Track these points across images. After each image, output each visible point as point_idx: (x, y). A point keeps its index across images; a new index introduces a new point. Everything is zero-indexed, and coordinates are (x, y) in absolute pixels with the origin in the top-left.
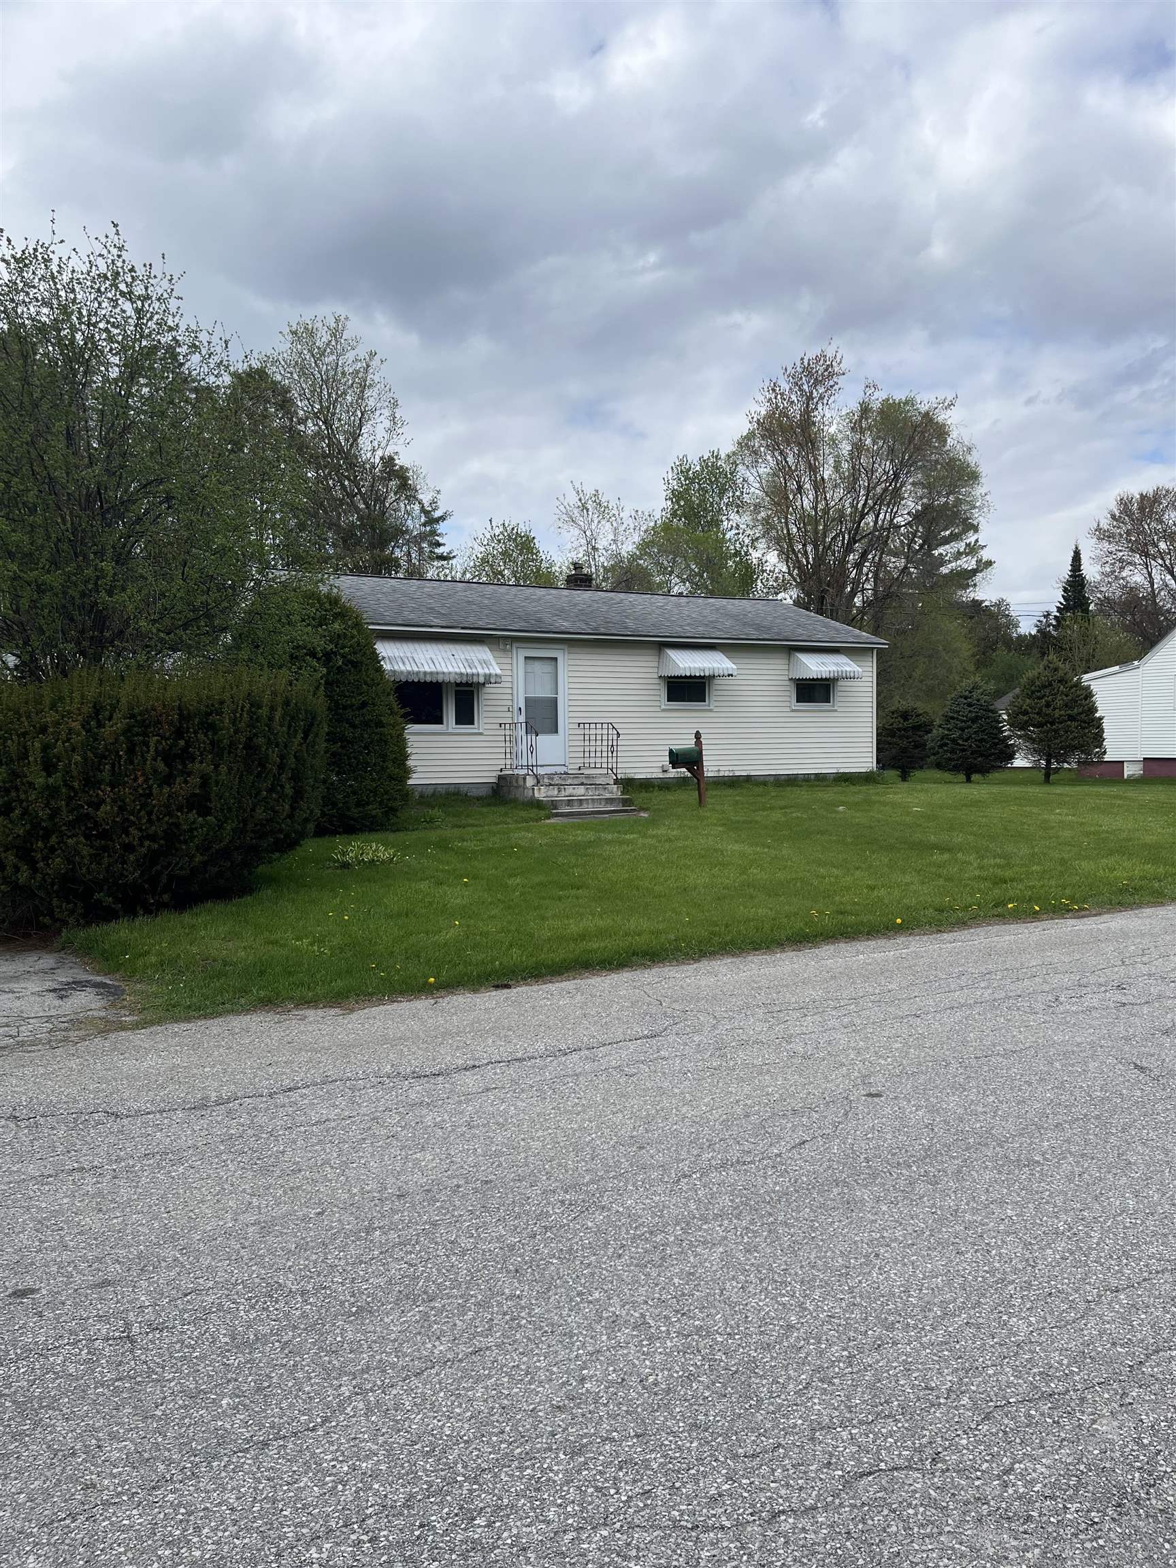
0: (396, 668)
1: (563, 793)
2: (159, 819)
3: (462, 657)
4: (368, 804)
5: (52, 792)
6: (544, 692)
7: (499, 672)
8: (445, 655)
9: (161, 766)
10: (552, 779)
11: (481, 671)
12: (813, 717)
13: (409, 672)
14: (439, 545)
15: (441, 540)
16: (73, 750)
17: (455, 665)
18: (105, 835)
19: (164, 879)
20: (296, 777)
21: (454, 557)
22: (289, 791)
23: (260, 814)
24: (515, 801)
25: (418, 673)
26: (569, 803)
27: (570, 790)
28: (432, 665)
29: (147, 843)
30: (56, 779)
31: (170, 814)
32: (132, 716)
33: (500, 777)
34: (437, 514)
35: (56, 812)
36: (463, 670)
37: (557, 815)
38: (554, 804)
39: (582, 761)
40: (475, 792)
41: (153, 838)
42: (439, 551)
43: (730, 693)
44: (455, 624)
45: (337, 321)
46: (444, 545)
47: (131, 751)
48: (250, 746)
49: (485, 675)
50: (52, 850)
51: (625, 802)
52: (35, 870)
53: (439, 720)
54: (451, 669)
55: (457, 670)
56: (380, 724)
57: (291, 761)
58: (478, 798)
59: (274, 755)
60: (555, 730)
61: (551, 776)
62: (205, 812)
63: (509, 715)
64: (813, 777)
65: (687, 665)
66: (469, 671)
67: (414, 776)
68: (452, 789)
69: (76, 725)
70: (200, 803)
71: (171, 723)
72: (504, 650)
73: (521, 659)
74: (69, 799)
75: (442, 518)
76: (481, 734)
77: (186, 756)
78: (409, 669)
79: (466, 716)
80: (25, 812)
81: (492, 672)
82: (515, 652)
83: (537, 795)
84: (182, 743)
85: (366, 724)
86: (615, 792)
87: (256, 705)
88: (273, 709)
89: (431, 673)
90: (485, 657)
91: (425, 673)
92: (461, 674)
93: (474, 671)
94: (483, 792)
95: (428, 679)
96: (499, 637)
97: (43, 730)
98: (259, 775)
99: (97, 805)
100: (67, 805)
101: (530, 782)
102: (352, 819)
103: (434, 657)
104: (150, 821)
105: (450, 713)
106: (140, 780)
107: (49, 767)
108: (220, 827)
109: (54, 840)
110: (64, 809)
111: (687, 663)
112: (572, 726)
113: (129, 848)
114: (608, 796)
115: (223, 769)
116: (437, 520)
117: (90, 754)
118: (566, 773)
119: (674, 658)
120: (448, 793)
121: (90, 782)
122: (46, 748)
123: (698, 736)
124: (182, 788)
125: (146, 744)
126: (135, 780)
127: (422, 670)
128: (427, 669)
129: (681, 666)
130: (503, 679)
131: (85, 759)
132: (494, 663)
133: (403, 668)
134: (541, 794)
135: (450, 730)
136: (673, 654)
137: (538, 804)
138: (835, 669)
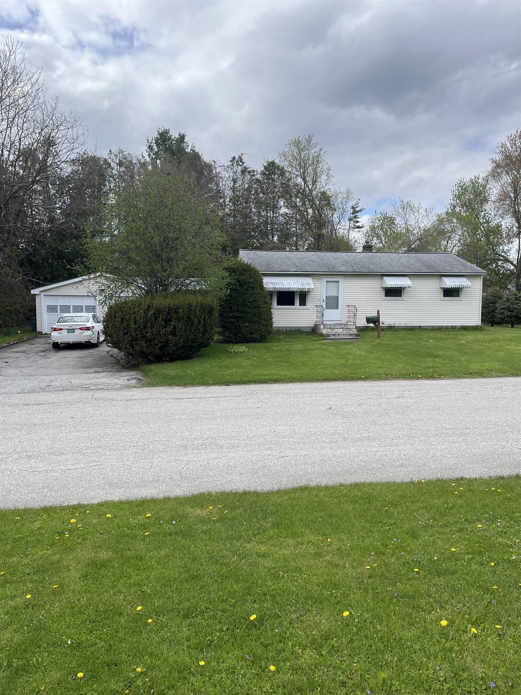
0: (276, 286)
1: (333, 331)
2: (163, 337)
3: (301, 282)
4: (254, 333)
5: (136, 329)
6: (334, 294)
7: (313, 287)
8: (294, 282)
9: (163, 323)
10: (331, 326)
11: (306, 287)
12: (451, 302)
13: (280, 288)
14: (357, 222)
15: (359, 220)
16: (141, 318)
17: (297, 285)
18: (150, 341)
19: (166, 354)
20: (204, 326)
21: (364, 227)
22: (201, 330)
23: (192, 336)
24: (318, 333)
25: (283, 288)
26: (334, 335)
27: (336, 330)
28: (289, 286)
29: (160, 344)
30: (137, 326)
31: (166, 336)
32: (156, 309)
33: (315, 325)
34: (357, 209)
35: (137, 335)
36: (300, 287)
37: (329, 339)
38: (328, 335)
39: (347, 319)
40: (305, 330)
41: (161, 342)
42: (357, 224)
43: (412, 293)
44: (299, 270)
45: (309, 137)
46: (360, 222)
47: (155, 319)
48: (188, 318)
49: (308, 289)
50: (138, 344)
51: (357, 335)
52: (134, 349)
53: (293, 304)
54: (295, 287)
55: (298, 287)
56: (260, 307)
57: (202, 322)
58: (306, 332)
59: (196, 320)
60: (338, 308)
61: (330, 325)
62: (175, 335)
63: (320, 302)
64: (450, 327)
65: (390, 283)
66: (302, 287)
67: (276, 324)
68: (297, 329)
69: (142, 312)
70: (173, 333)
71: (166, 311)
72: (318, 279)
73: (325, 282)
74: (140, 331)
75: (360, 211)
76: (309, 309)
77: (170, 320)
78: (280, 287)
79: (303, 302)
80: (131, 334)
81: (311, 287)
82: (322, 279)
83: (323, 332)
84: (169, 316)
85: (255, 307)
86: (355, 331)
87: (191, 306)
88: (196, 307)
89: (288, 288)
90: (309, 282)
91: (286, 288)
92: (299, 288)
93: (304, 287)
94: (309, 330)
95: (287, 290)
96: (316, 274)
97: (135, 313)
98: (191, 326)
99: (147, 333)
100: (140, 333)
101: (322, 327)
102: (248, 338)
103: (290, 282)
104: (160, 338)
105: (297, 302)
106: (158, 327)
107: (135, 323)
108: (180, 340)
109: (138, 342)
110: (139, 334)
111: (392, 282)
112: (344, 306)
113: (156, 345)
114: (351, 333)
115: (180, 324)
116: (358, 212)
117: (145, 319)
118: (341, 324)
119: (386, 280)
120: (296, 330)
121: (145, 327)
122: (135, 318)
123: (378, 312)
124: (169, 329)
125: (159, 317)
126: (157, 327)
127: (285, 287)
128: (287, 287)
129: (388, 283)
130: (315, 289)
131: (144, 321)
132: (312, 284)
133: (278, 286)
134: (324, 332)
135: (297, 308)
136: (386, 278)
137: (322, 335)
138: (458, 284)
